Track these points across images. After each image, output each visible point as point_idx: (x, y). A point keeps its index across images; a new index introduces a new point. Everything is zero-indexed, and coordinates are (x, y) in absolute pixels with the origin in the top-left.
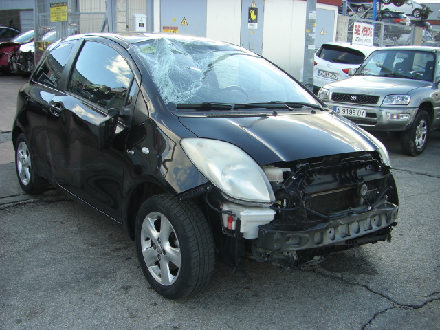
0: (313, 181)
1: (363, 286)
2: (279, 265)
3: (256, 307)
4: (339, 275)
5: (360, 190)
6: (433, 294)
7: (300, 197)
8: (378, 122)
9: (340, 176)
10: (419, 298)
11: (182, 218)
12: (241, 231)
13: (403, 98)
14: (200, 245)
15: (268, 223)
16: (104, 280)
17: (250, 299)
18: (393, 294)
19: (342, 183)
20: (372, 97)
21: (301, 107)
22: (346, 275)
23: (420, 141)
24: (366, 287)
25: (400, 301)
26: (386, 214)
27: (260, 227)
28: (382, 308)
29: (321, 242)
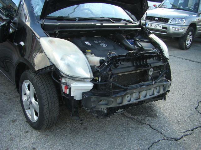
0: (118, 66)
1: (148, 125)
2: (96, 115)
3: (84, 136)
4: (136, 117)
5: (148, 72)
6: (187, 131)
7: (109, 76)
8: (168, 32)
9: (136, 63)
10: (179, 134)
11: (39, 85)
12: (72, 95)
13: (181, 20)
14: (50, 102)
15: (89, 91)
16: (3, 115)
17: (82, 131)
18: (164, 130)
19: (137, 67)
20: (166, 19)
21: (120, 21)
22: (140, 118)
23: (188, 42)
24: (150, 126)
25: (168, 136)
26: (163, 86)
27: (83, 93)
28: (157, 140)
29: (121, 103)
